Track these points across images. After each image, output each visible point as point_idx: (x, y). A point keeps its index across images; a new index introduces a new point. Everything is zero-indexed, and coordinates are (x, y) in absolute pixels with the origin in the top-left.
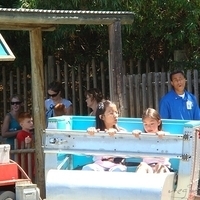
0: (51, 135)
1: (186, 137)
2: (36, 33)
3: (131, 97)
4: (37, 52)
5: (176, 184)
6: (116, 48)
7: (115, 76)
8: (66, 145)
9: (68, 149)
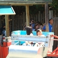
1: (47, 37)
5: (44, 49)
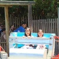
0: (11, 38)
2: (6, 8)
3: (35, 27)
4: (7, 13)
5: (48, 52)
6: (30, 12)
7: (30, 21)
8: (15, 41)
9: (16, 42)
